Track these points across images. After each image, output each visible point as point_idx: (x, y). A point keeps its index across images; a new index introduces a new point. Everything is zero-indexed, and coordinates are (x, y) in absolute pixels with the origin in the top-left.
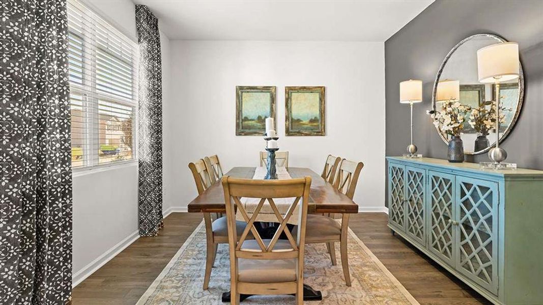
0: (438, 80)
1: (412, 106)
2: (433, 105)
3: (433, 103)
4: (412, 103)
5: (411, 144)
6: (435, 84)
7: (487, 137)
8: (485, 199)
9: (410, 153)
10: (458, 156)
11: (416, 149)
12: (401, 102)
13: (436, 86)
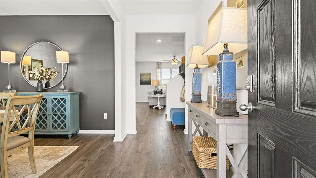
0: (24, 54)
1: (9, 65)
2: (21, 66)
3: (21, 65)
4: (9, 64)
5: (8, 85)
6: (22, 56)
7: (50, 82)
8: (63, 102)
9: (8, 90)
10: (42, 89)
11: (12, 88)
12: (2, 62)
13: (23, 57)
